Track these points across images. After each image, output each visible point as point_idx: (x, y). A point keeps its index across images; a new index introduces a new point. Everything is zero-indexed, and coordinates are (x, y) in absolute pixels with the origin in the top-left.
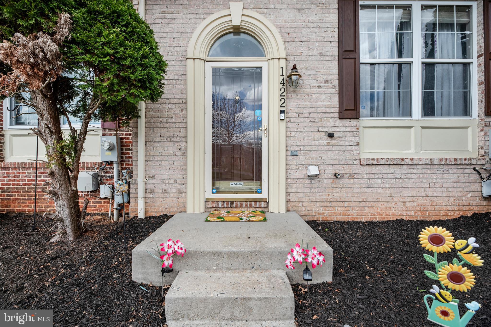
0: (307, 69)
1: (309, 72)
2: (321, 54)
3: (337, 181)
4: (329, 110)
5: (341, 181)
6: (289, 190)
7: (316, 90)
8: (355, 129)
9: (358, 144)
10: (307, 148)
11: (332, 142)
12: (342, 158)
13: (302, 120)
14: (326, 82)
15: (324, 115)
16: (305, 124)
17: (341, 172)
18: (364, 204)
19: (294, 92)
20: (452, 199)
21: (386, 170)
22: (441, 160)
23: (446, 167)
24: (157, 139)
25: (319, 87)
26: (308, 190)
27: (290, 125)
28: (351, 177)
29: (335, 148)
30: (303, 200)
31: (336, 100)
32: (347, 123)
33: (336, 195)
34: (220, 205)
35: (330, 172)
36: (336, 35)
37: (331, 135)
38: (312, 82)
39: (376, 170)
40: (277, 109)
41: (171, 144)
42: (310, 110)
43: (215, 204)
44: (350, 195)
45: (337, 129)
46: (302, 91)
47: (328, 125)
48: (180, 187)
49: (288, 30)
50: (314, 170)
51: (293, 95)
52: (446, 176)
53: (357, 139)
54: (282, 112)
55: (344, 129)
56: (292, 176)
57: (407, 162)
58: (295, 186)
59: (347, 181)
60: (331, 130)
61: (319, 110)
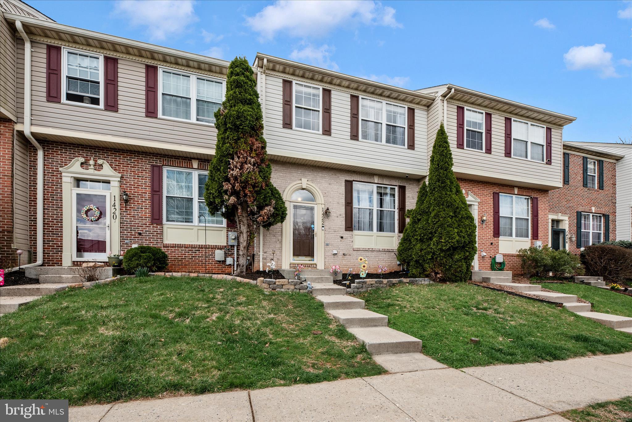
0: (332, 209)
1: (333, 210)
2: (338, 203)
3: (344, 257)
4: (341, 227)
5: (346, 257)
6: (326, 260)
7: (336, 218)
8: (351, 235)
9: (352, 242)
10: (332, 242)
11: (343, 240)
12: (346, 247)
13: (331, 230)
14: (340, 215)
15: (339, 229)
16: (332, 232)
17: (346, 253)
18: (354, 267)
19: (327, 218)
20: (387, 265)
21: (363, 253)
22: (383, 249)
23: (385, 252)
24: (268, 235)
25: (337, 217)
26: (333, 260)
27: (325, 232)
28: (350, 255)
29: (344, 243)
30: (331, 264)
31: (344, 223)
32: (348, 232)
33: (344, 262)
34: (297, 265)
35: (341, 253)
36: (344, 195)
37: (342, 237)
38: (334, 214)
39: (359, 253)
40: (321, 225)
41: (275, 237)
42: (334, 226)
43: (294, 265)
44: (349, 263)
45: (345, 235)
46: (330, 218)
47: (341, 233)
48: (278, 257)
49: (325, 192)
50: (335, 252)
51: (327, 219)
52: (385, 256)
53: (352, 239)
54: (323, 227)
55: (347, 235)
56: (326, 254)
57: (370, 250)
58: (327, 258)
59: (348, 257)
60: (342, 235)
61: (337, 227)
